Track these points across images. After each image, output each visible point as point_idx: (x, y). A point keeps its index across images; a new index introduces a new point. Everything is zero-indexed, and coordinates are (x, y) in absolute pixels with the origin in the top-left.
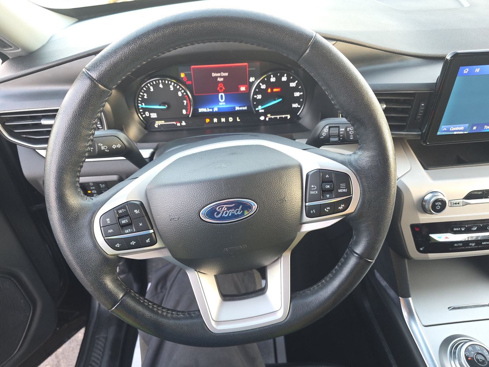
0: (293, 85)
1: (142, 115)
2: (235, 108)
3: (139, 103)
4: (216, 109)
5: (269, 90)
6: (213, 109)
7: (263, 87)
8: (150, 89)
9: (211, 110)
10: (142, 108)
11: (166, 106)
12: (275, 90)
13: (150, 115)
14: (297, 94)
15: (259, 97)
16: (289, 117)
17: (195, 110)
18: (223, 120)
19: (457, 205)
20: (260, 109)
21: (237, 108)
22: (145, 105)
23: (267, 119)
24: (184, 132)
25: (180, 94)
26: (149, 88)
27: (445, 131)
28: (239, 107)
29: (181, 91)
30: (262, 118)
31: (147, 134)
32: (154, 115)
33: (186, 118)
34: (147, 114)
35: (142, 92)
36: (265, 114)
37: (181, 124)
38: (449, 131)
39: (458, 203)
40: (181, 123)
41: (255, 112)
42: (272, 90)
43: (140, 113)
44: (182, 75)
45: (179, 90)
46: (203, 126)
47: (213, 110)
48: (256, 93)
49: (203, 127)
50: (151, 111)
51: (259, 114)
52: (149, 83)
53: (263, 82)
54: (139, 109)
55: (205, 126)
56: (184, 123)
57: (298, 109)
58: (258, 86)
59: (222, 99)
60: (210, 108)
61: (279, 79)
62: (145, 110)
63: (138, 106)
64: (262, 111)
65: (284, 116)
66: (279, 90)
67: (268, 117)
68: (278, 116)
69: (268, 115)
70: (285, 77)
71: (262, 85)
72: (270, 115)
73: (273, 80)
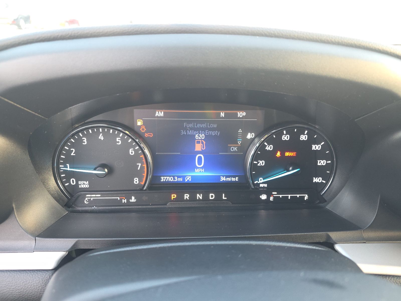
0: (316, 147)
1: (63, 184)
2: (220, 179)
3: (62, 164)
4: (188, 179)
5: (278, 154)
6: (184, 177)
7: (269, 148)
8: (82, 141)
9: (181, 179)
10: (65, 172)
11: (106, 170)
12: (287, 154)
13: (77, 184)
14: (322, 163)
15: (262, 163)
16: (306, 197)
17: (155, 178)
18: (199, 196)
20: (262, 182)
21: (223, 179)
22: (70, 168)
23: (271, 199)
24: (133, 215)
25: (131, 152)
26: (80, 139)
28: (227, 177)
29: (134, 147)
30: (264, 197)
31: (65, 218)
32: (84, 184)
33: (138, 190)
34: (73, 181)
35: (68, 146)
36: (268, 192)
37: (128, 201)
40: (129, 198)
41: (253, 187)
42: (283, 154)
43: (61, 179)
44: (139, 123)
45: (130, 146)
46: (166, 204)
47: (184, 180)
48: (256, 157)
49: (166, 206)
50: (80, 177)
51: (259, 191)
52: (82, 131)
53: (269, 141)
54: (59, 174)
55: (169, 205)
56: (133, 200)
57: (322, 186)
58: (262, 147)
59: (200, 163)
60: (178, 177)
61: (295, 137)
62: (70, 175)
63: (58, 168)
64: (264, 186)
65: (298, 196)
66: (294, 154)
67: (273, 196)
68: (289, 196)
69: (273, 193)
70: (305, 134)
71: (268, 146)
72: (276, 193)
73: (286, 138)
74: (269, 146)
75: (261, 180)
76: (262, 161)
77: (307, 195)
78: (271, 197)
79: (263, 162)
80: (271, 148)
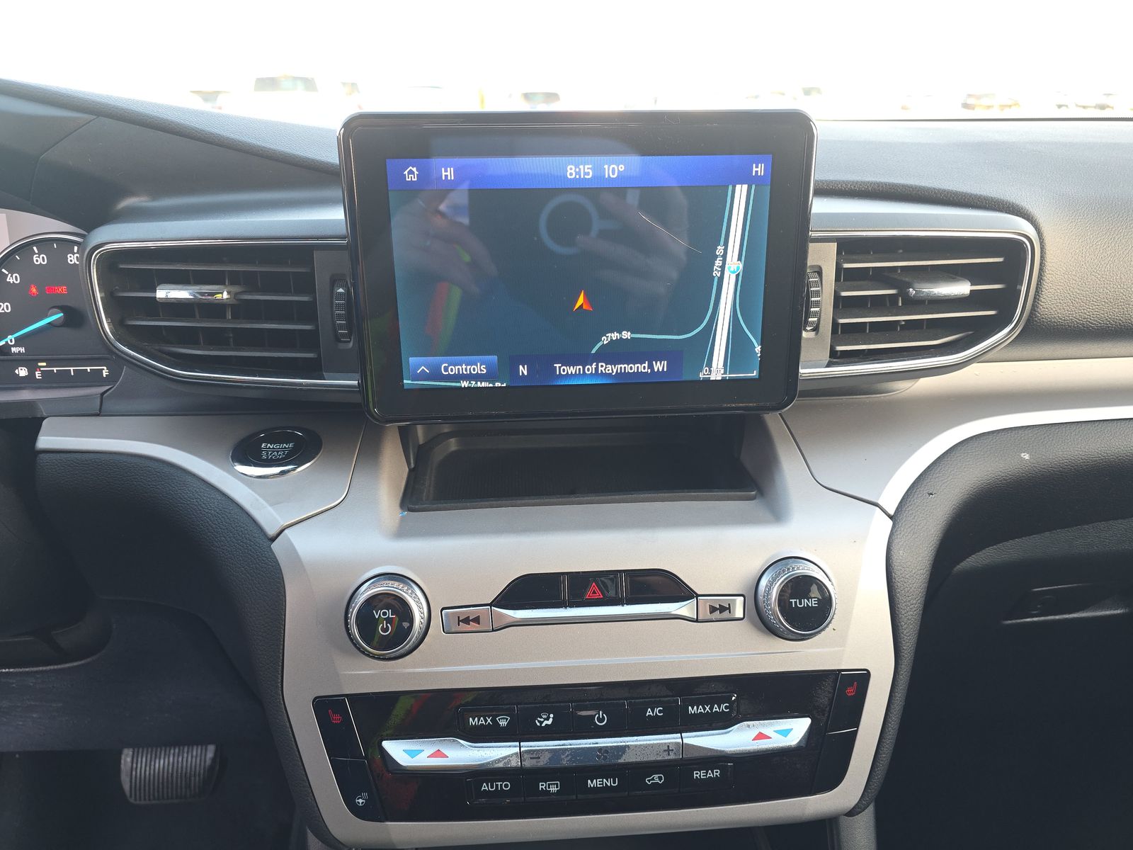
5: (34, 291)
7: (13, 279)
12: (49, 290)
15: (5, 307)
19: (473, 626)
20: (13, 343)
23: (38, 375)
27: (424, 376)
30: (22, 372)
36: (29, 362)
38: (438, 376)
39: (477, 620)
42: (41, 290)
53: (11, 266)
64: (19, 351)
65: (88, 369)
66: (62, 290)
67: (40, 370)
68: (72, 369)
69: (40, 364)
70: (75, 253)
71: (10, 275)
72: (44, 364)
73: (40, 261)
74: (12, 276)
75: (11, 341)
76: (6, 304)
77: (105, 368)
78: (37, 373)
79: (7, 306)
80: (17, 280)
